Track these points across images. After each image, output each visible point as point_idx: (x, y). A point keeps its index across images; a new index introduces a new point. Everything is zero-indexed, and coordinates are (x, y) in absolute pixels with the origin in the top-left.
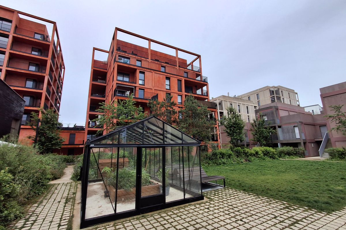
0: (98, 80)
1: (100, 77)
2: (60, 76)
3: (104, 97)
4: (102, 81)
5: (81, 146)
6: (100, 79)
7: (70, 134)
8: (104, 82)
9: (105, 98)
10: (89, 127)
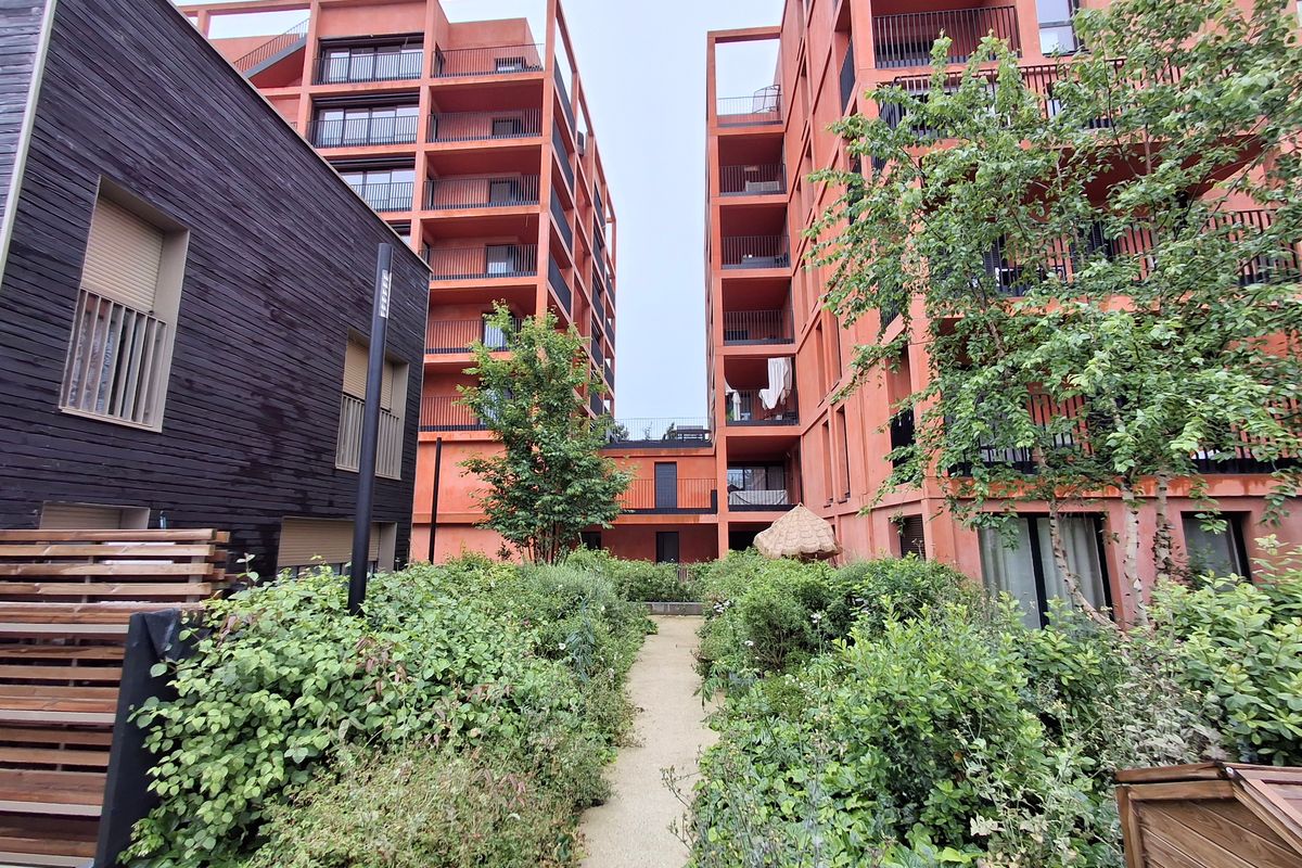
0: (747, 183)
1: (754, 169)
2: (600, 244)
3: (784, 261)
4: (762, 186)
5: (705, 519)
6: (754, 178)
7: (656, 463)
8: (776, 185)
9: (789, 265)
10: (730, 423)
